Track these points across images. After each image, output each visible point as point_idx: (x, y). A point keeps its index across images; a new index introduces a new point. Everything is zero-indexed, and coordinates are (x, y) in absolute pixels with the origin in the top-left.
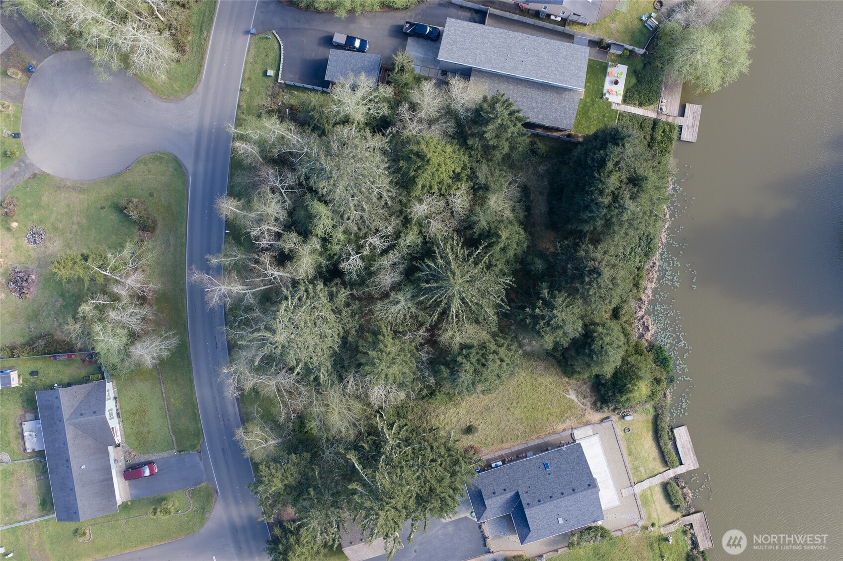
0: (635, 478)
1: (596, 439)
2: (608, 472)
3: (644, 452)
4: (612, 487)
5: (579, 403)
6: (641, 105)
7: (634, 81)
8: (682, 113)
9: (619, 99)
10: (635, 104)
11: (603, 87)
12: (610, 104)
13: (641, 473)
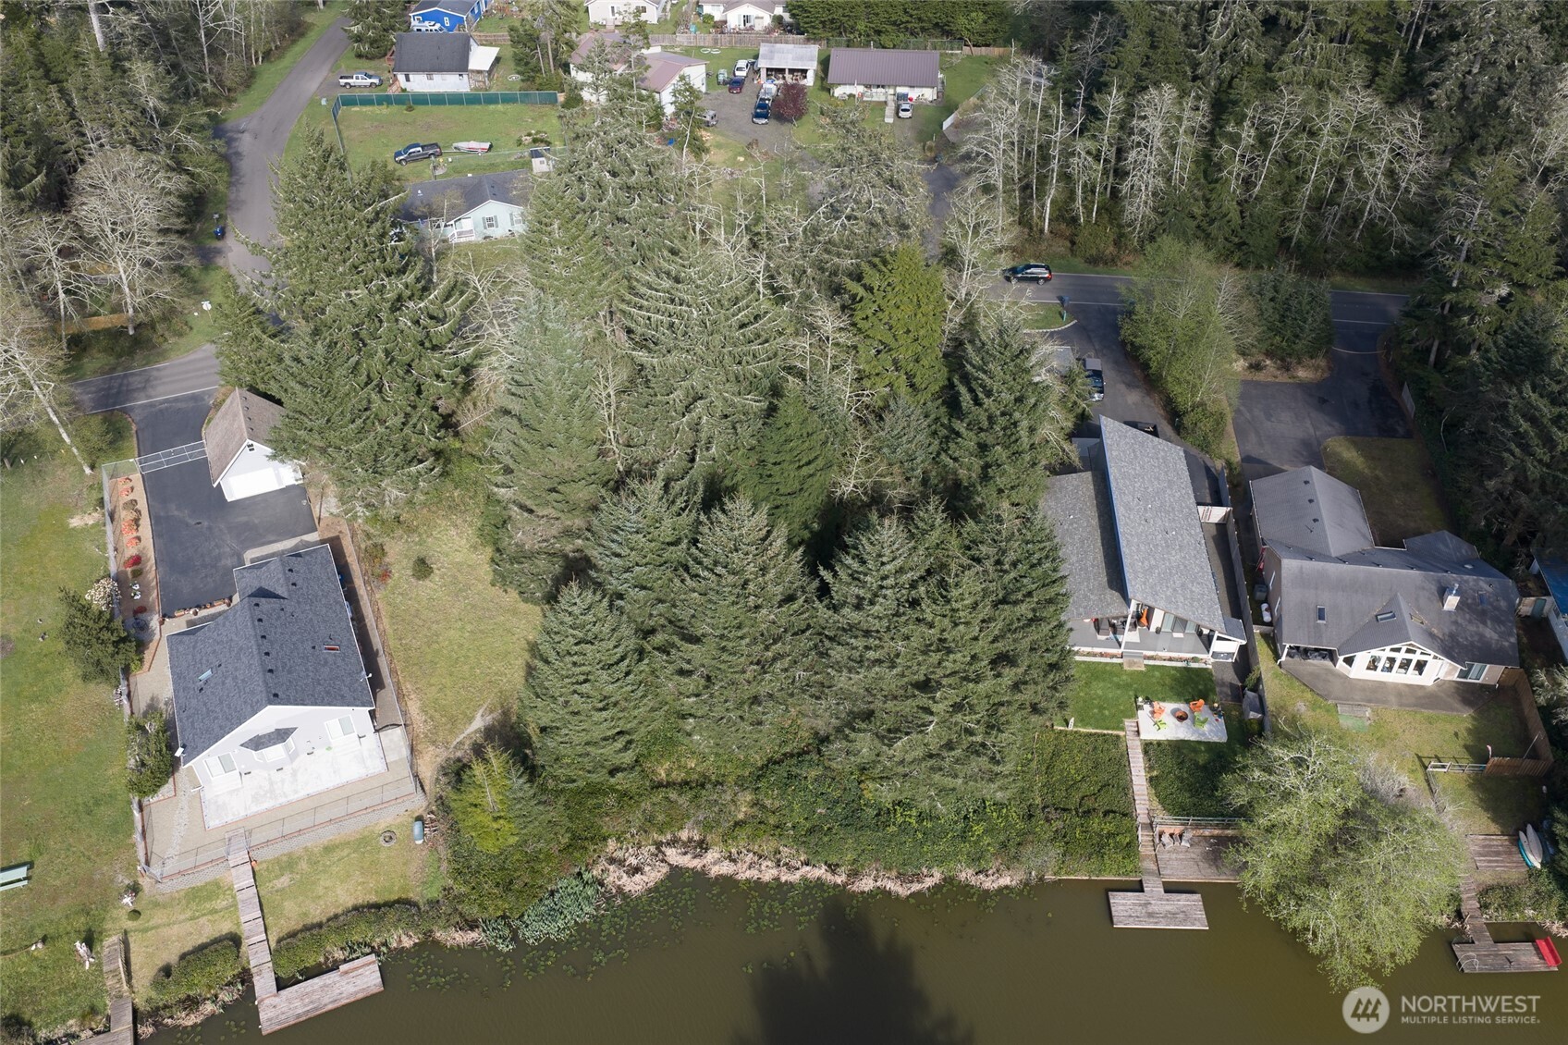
0: (265, 865)
1: (376, 766)
2: (293, 797)
3: (328, 883)
4: (255, 809)
5: (462, 737)
6: (1153, 781)
7: (1202, 759)
8: (1171, 888)
9: (1150, 733)
10: (1151, 768)
11: (1163, 700)
12: (1133, 715)
13: (277, 877)
